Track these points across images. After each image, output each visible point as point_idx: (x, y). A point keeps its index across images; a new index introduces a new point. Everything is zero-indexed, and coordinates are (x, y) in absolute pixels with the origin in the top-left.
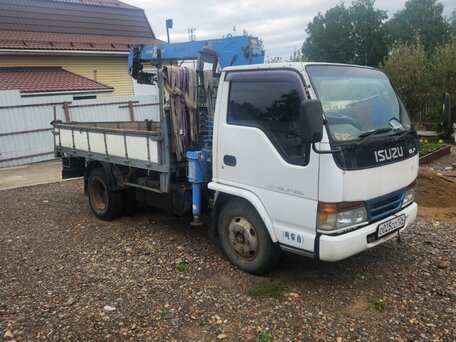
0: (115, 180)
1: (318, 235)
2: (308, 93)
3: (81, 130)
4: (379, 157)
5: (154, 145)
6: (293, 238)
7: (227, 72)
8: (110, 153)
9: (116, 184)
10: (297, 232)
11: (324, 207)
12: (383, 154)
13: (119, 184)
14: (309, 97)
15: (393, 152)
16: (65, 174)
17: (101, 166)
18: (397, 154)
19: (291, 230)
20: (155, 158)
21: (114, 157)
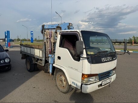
0: (32, 61)
1: (82, 84)
2: (80, 39)
3: (26, 47)
4: (103, 60)
5: (41, 52)
6: (75, 84)
7: (60, 32)
8: (31, 53)
9: (32, 62)
10: (76, 82)
11: (84, 75)
12: (105, 59)
13: (33, 62)
14: (81, 40)
15: (108, 59)
16: (22, 58)
17: (29, 57)
18: (109, 59)
19: (74, 82)
20: (41, 56)
21: (32, 54)
